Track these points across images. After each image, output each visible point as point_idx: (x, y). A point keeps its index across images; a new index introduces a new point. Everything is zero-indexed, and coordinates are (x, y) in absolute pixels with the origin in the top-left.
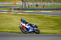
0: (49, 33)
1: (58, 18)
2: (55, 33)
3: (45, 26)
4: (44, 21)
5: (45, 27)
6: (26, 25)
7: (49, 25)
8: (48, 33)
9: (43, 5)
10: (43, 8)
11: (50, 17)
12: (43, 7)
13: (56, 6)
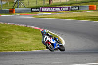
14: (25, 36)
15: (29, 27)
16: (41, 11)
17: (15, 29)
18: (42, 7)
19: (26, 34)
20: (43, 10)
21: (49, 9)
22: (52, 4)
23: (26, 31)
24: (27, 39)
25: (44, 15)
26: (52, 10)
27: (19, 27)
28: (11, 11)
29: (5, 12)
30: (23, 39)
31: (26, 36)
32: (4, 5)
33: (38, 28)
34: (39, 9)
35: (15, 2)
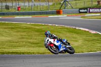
1: (43, 27)
3: (23, 42)
6: (54, 41)
9: (18, 6)
10: (17, 12)
11: (30, 26)
12: (18, 10)
13: (39, 8)
14: (74, 38)
15: (77, 28)
16: (89, 12)
17: (64, 31)
18: (90, 8)
19: (75, 35)
20: (91, 10)
21: (98, 10)
23: (75, 33)
24: (76, 41)
25: (92, 16)
27: (67, 29)
28: (58, 12)
29: (52, 13)
31: (76, 38)
33: (87, 30)
35: (62, 2)
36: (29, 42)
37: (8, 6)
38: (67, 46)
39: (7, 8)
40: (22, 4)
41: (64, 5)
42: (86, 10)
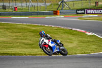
0: (25, 54)
2: (35, 55)
4: (17, 34)
5: (18, 44)
6: (49, 41)
7: (24, 41)
8: (22, 54)
9: (15, 6)
10: (14, 12)
12: (15, 10)
13: (36, 8)
14: (69, 39)
15: (74, 29)
16: (87, 13)
17: (60, 32)
18: (88, 9)
19: (70, 37)
20: (89, 11)
21: (96, 11)
22: (99, 6)
23: (71, 34)
24: (71, 42)
25: (89, 17)
26: (98, 12)
28: (55, 13)
29: (49, 14)
30: (67, 42)
31: (71, 39)
32: (48, 6)
34: (84, 11)
35: (59, 3)
36: (24, 43)
37: (5, 6)
38: (61, 48)
39: (4, 8)
40: (19, 4)
41: (61, 6)
42: (83, 11)
